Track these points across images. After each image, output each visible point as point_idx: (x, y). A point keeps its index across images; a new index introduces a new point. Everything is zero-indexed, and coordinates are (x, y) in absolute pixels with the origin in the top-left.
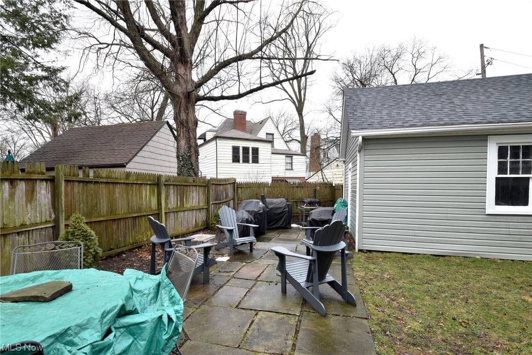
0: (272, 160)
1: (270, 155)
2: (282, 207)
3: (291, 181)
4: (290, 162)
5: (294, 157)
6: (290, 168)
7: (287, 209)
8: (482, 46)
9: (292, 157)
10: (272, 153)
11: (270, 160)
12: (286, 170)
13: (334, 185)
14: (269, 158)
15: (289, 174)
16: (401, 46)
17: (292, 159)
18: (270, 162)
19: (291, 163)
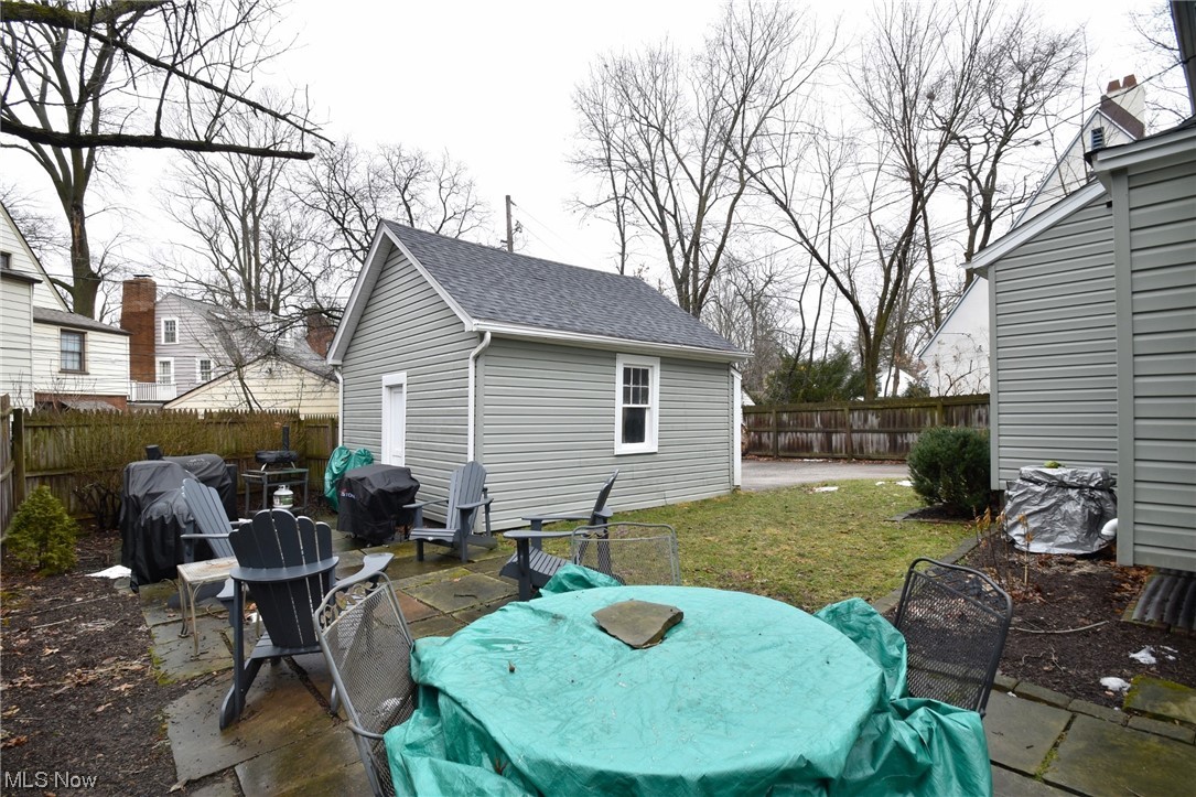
0: (35, 342)
1: (27, 324)
2: (217, 477)
3: (83, 406)
4: (77, 348)
5: (91, 335)
6: (76, 366)
7: (229, 481)
8: (508, 198)
9: (84, 334)
10: (36, 320)
11: (27, 340)
12: (63, 371)
13: (302, 418)
14: (27, 332)
15: (72, 385)
16: (419, 159)
17: (82, 342)
18: (28, 347)
19: (81, 354)
